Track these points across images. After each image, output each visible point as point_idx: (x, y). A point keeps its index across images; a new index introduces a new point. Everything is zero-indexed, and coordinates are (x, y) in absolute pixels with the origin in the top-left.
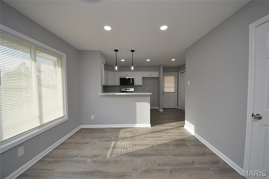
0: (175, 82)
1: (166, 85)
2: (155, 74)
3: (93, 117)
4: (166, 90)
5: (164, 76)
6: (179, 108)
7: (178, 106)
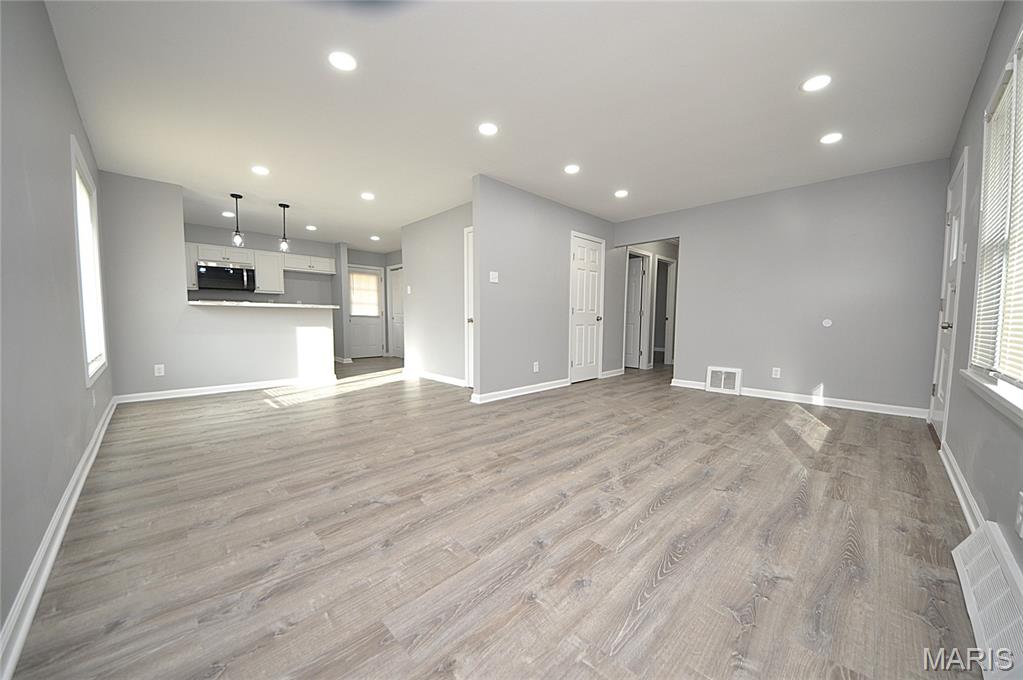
0: (379, 291)
1: (355, 297)
2: (324, 266)
3: (159, 370)
4: (356, 311)
5: (349, 272)
6: (391, 354)
7: (387, 351)
